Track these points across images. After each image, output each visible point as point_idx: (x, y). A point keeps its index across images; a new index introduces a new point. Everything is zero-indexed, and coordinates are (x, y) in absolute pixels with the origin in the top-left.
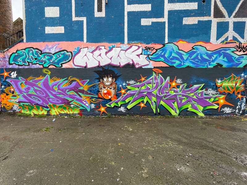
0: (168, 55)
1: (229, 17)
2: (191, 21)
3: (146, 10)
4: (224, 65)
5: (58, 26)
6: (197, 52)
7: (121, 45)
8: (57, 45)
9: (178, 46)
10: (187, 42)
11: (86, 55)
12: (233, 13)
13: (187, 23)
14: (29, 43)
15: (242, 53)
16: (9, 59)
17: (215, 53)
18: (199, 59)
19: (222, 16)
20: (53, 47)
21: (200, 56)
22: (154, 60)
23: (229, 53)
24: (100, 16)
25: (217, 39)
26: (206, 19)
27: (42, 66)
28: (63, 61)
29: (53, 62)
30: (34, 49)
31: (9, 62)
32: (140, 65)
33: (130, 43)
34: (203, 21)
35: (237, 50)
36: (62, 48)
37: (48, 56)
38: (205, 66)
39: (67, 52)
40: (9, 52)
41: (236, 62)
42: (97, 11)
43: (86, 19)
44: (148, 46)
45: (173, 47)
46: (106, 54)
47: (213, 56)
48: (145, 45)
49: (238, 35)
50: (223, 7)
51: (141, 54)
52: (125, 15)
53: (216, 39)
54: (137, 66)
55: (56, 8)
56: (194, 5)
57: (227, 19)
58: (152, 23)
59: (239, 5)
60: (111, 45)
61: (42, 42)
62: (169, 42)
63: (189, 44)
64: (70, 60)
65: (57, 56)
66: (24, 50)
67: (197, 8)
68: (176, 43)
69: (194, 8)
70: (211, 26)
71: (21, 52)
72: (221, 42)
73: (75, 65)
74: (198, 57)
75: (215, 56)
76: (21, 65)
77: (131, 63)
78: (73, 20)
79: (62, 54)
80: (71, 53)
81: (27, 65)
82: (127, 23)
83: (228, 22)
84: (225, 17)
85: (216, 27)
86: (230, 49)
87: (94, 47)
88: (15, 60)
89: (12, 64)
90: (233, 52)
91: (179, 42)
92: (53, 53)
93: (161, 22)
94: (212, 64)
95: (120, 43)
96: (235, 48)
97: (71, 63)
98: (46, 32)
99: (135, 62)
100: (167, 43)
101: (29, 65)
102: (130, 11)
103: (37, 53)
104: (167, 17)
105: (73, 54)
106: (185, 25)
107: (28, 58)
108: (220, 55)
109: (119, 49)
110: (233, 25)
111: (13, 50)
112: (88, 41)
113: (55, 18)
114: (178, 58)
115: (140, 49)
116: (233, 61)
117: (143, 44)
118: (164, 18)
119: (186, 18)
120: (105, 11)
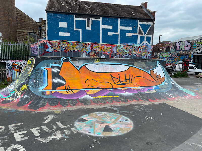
1: (145, 34)
3: (110, 28)
5: (66, 32)
13: (128, 36)
19: (142, 34)
24: (88, 29)
25: (140, 44)
26: (135, 34)
34: (134, 35)
40: (37, 44)
42: (87, 27)
43: (81, 30)
49: (148, 42)
50: (142, 30)
52: (100, 30)
55: (65, 23)
56: (131, 28)
57: (144, 35)
59: (148, 30)
67: (132, 30)
78: (75, 30)
82: (101, 34)
83: (144, 37)
85: (140, 39)
93: (117, 35)
98: (60, 35)
102: (103, 28)
104: (119, 33)
110: (146, 38)
112: (82, 41)
113: (65, 28)
119: (127, 34)
120: (91, 27)
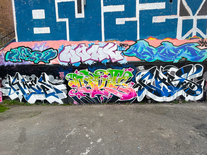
0: (140, 51)
1: (194, 15)
2: (159, 20)
3: (120, 11)
4: (188, 59)
5: (44, 27)
6: (165, 47)
7: (99, 43)
8: (44, 43)
9: (148, 43)
10: (156, 39)
11: (69, 52)
12: (196, 11)
13: (156, 22)
14: (21, 42)
15: (204, 47)
16: (5, 57)
17: (180, 48)
18: (167, 54)
19: (187, 14)
20: (41, 46)
21: (168, 50)
22: (128, 55)
23: (193, 48)
24: (80, 17)
25: (183, 35)
26: (172, 17)
27: (33, 62)
28: (51, 58)
29: (42, 58)
30: (25, 47)
31: (5, 59)
32: (115, 60)
33: (107, 41)
34: (170, 20)
35: (200, 45)
36: (49, 46)
37: (37, 53)
38: (172, 59)
39: (54, 50)
40: (4, 50)
41: (199, 55)
42: (77, 13)
43: (68, 20)
44: (122, 43)
45: (144, 43)
46: (86, 51)
47: (179, 51)
48: (119, 42)
49: (201, 31)
50: (188, 6)
51: (117, 50)
52: (102, 16)
53: (181, 35)
54: (113, 61)
55: (42, 10)
56: (162, 5)
57: (191, 17)
58: (126, 22)
59: (202, 4)
60: (90, 43)
61: (31, 41)
62: (141, 39)
63: (158, 40)
64: (56, 57)
65: (45, 54)
66: (17, 49)
67: (165, 8)
68: (147, 39)
69: (162, 8)
70: (177, 24)
71: (15, 51)
72: (186, 38)
73: (61, 61)
74: (166, 52)
75: (180, 50)
76: (15, 62)
77: (108, 58)
78: (57, 21)
79: (49, 52)
80: (57, 50)
81: (20, 62)
82: (103, 23)
83: (192, 20)
84: (190, 16)
85: (182, 25)
86: (194, 45)
87: (76, 45)
88: (10, 57)
89: (7, 61)
90: (196, 47)
91: (149, 39)
92: (41, 51)
93: (133, 21)
94: (177, 58)
95: (98, 41)
96: (198, 43)
97: (57, 59)
98: (35, 33)
99: (112, 58)
100: (139, 40)
101: (22, 62)
102: (106, 12)
103: (28, 51)
104: (139, 17)
105: (58, 51)
106: (155, 23)
107: (21, 55)
108: (185, 50)
109: (98, 46)
110: (196, 22)
111: (8, 49)
112: (71, 39)
113: (41, 19)
114: (148, 53)
115: (116, 46)
116: (197, 54)
117: (118, 41)
118: (136, 17)
119: (155, 17)
120: (84, 12)
